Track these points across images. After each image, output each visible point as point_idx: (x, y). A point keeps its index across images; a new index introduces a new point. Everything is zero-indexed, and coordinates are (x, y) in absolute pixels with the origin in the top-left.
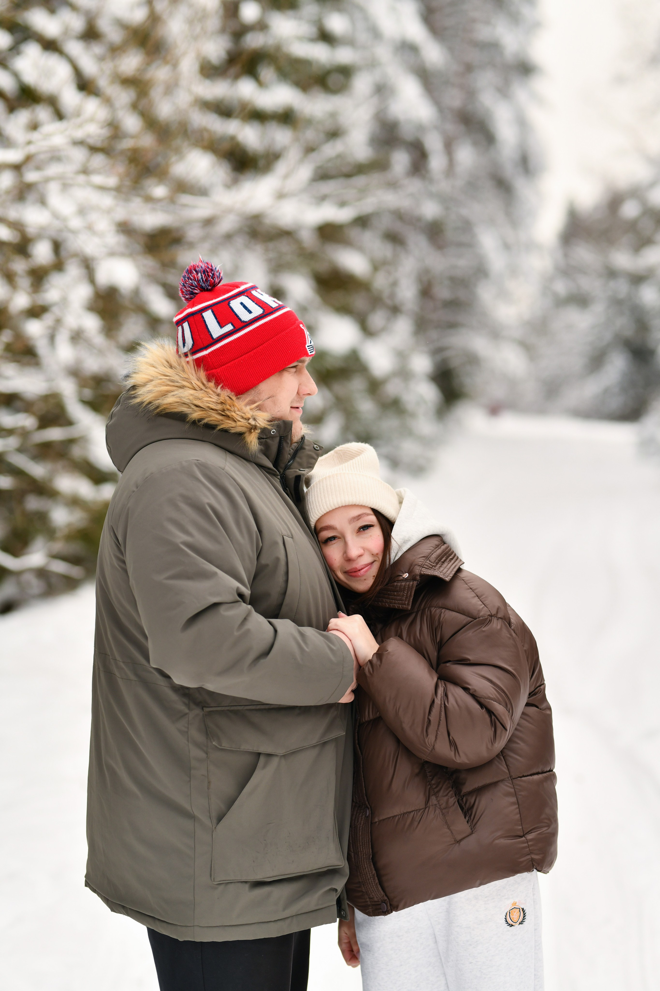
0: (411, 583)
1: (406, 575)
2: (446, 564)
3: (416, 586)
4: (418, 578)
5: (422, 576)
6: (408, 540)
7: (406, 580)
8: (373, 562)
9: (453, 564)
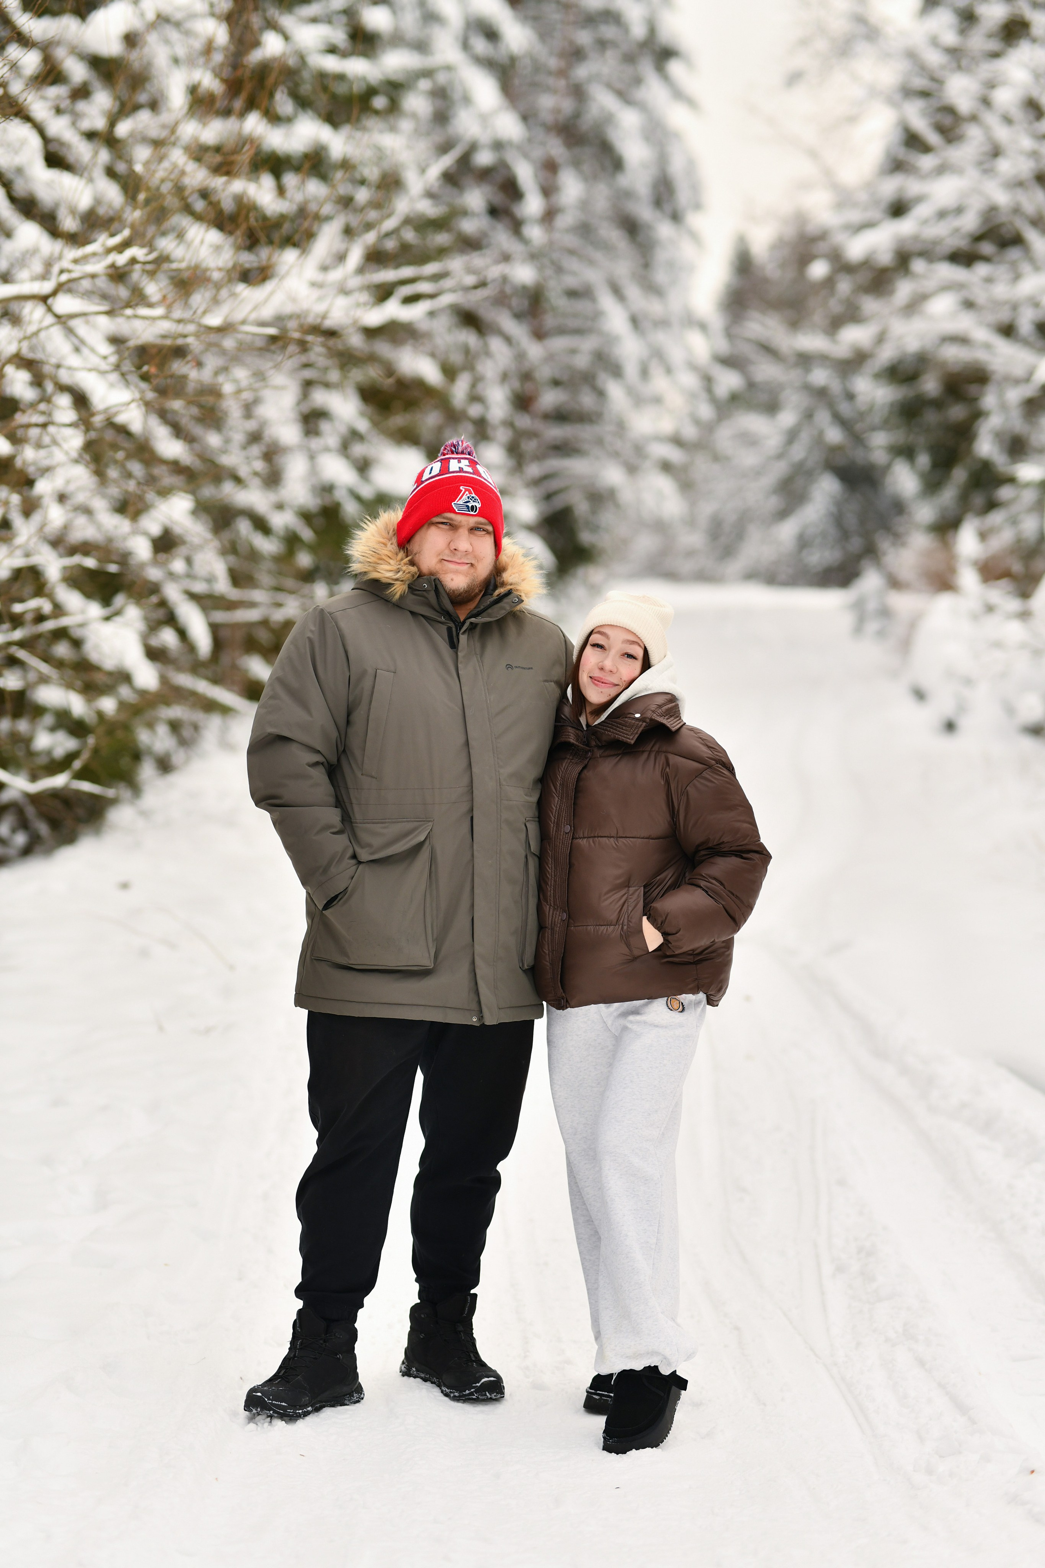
0: (641, 723)
1: (638, 715)
2: (672, 718)
3: (645, 727)
4: (648, 720)
5: (651, 720)
6: (650, 689)
7: (637, 719)
8: (617, 685)
9: (678, 720)
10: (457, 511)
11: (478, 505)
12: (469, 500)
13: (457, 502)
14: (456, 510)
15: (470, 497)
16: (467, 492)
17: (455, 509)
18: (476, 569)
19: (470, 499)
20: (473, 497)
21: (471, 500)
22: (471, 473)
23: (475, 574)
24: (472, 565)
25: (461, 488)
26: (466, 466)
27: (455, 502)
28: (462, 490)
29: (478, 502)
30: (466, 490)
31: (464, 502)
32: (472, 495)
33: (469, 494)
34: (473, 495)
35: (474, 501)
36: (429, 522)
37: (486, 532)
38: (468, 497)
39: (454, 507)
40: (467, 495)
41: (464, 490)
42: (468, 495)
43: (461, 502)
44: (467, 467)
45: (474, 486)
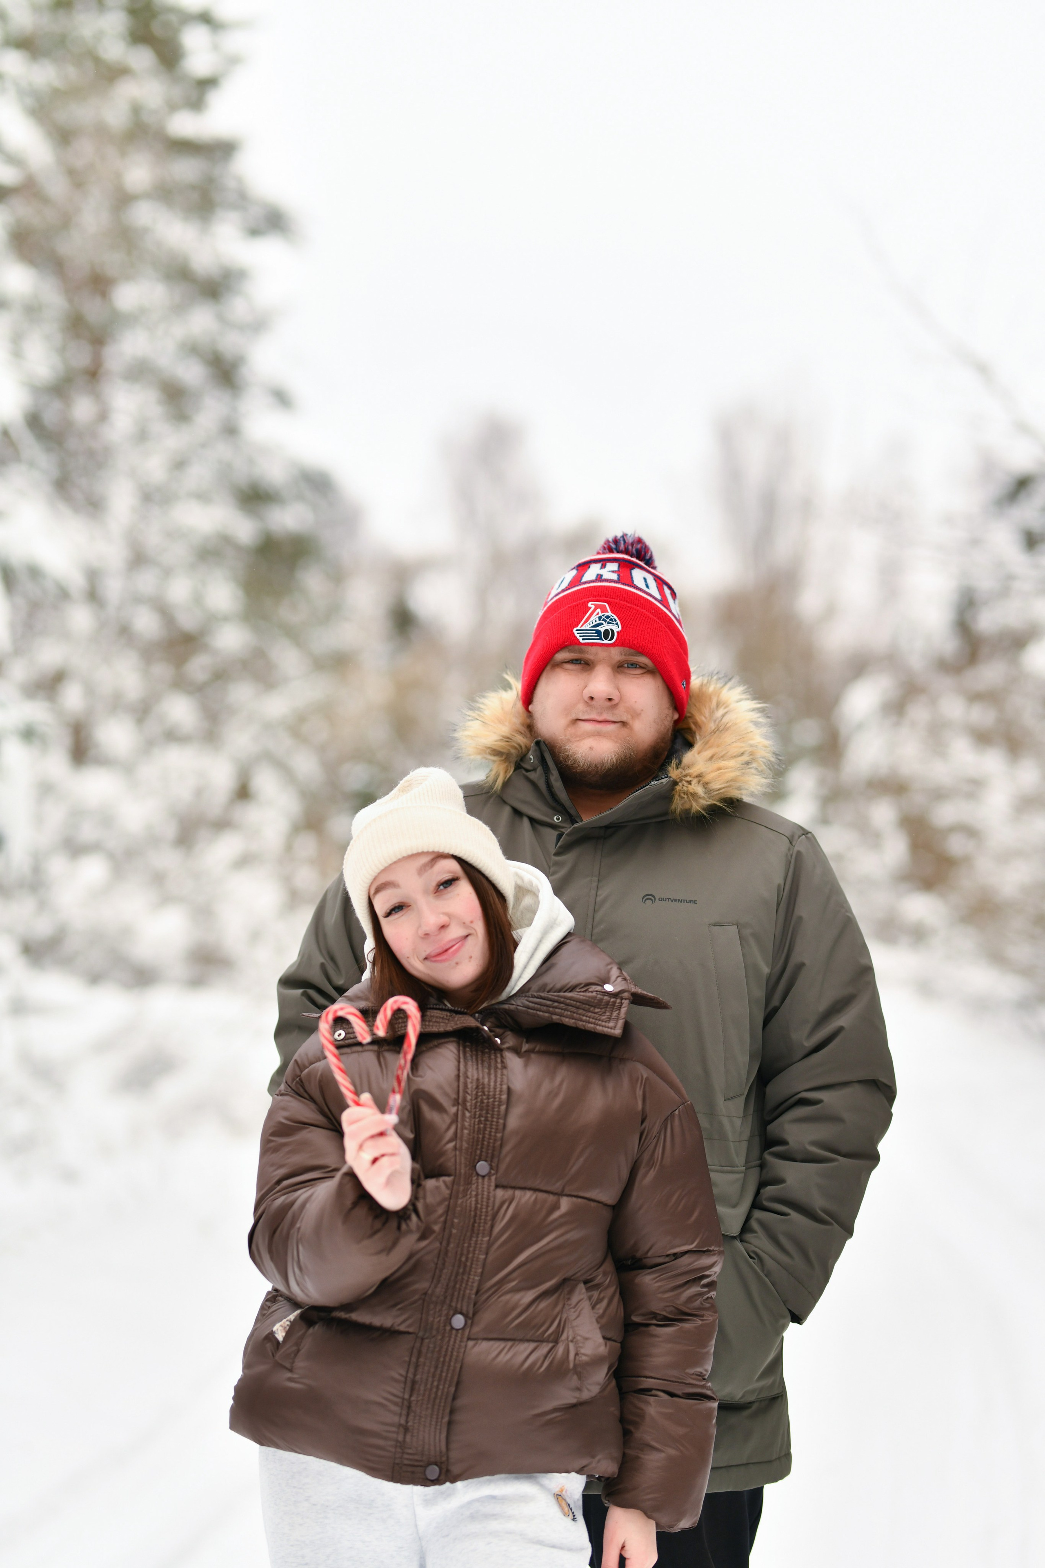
10: (581, 641)
11: (616, 629)
12: (601, 622)
13: (581, 627)
14: (580, 639)
15: (603, 617)
16: (599, 610)
17: (578, 637)
18: (631, 729)
19: (604, 620)
20: (608, 617)
21: (604, 622)
22: (614, 581)
23: (631, 739)
24: (624, 724)
25: (590, 604)
26: (609, 571)
27: (578, 628)
28: (590, 608)
29: (617, 624)
30: (597, 607)
31: (592, 625)
32: (606, 614)
33: (602, 612)
34: (609, 613)
35: (609, 623)
36: (552, 662)
37: (643, 671)
38: (600, 618)
39: (576, 634)
40: (598, 614)
41: (593, 607)
42: (600, 614)
43: (587, 626)
44: (610, 573)
45: (611, 600)
